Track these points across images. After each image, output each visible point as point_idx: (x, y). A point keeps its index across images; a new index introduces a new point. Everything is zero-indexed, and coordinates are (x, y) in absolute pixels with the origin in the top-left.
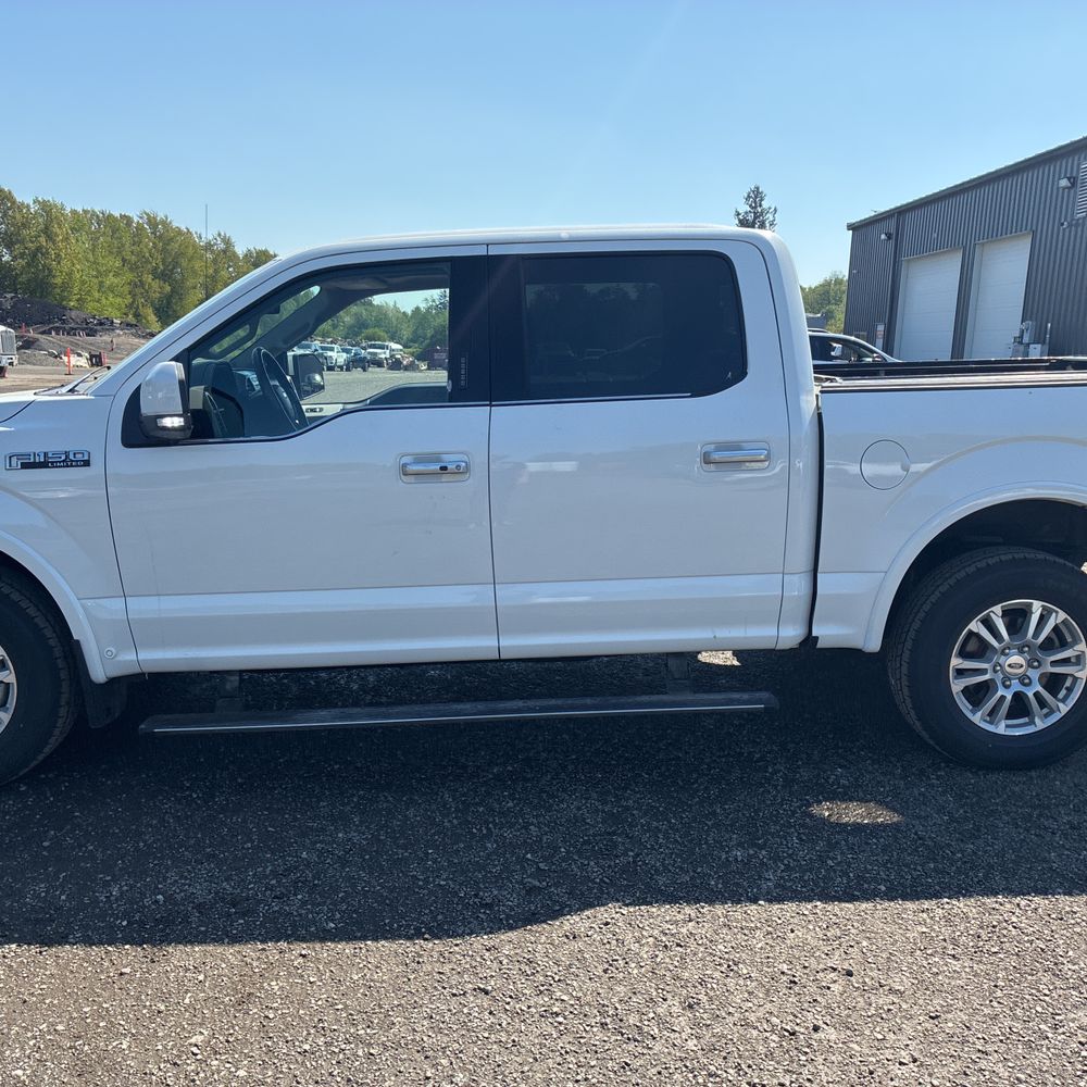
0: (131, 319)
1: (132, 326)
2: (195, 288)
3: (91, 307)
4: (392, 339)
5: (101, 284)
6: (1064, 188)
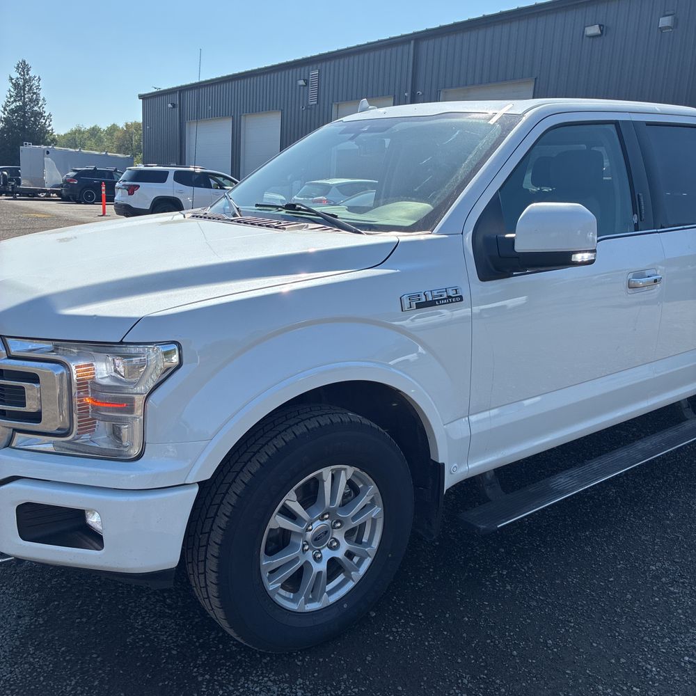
6: (300, 86)
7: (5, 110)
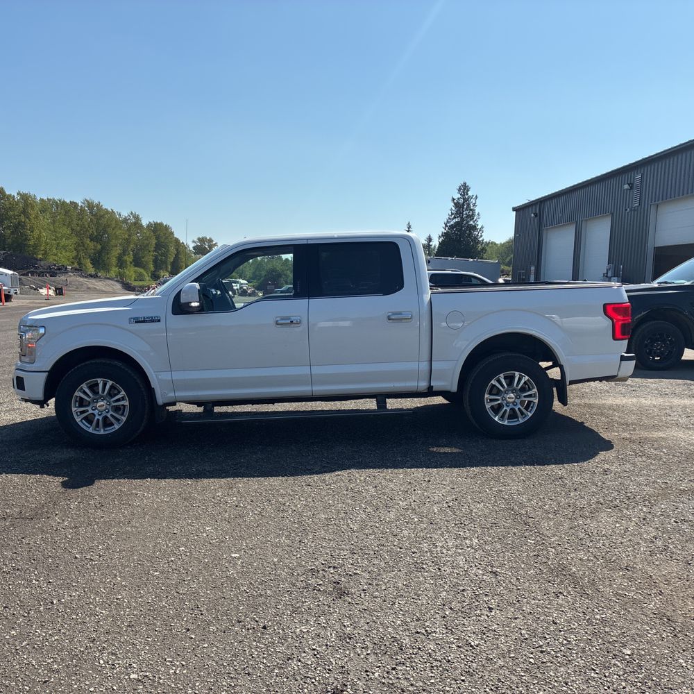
0: (76, 265)
1: (78, 270)
2: (116, 246)
3: (51, 259)
4: (240, 277)
5: (58, 245)
6: (627, 190)
7: (446, 226)
